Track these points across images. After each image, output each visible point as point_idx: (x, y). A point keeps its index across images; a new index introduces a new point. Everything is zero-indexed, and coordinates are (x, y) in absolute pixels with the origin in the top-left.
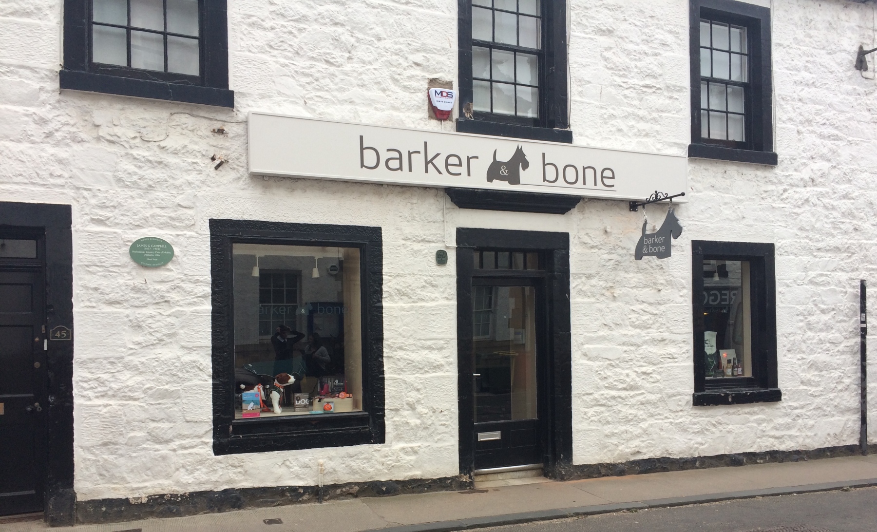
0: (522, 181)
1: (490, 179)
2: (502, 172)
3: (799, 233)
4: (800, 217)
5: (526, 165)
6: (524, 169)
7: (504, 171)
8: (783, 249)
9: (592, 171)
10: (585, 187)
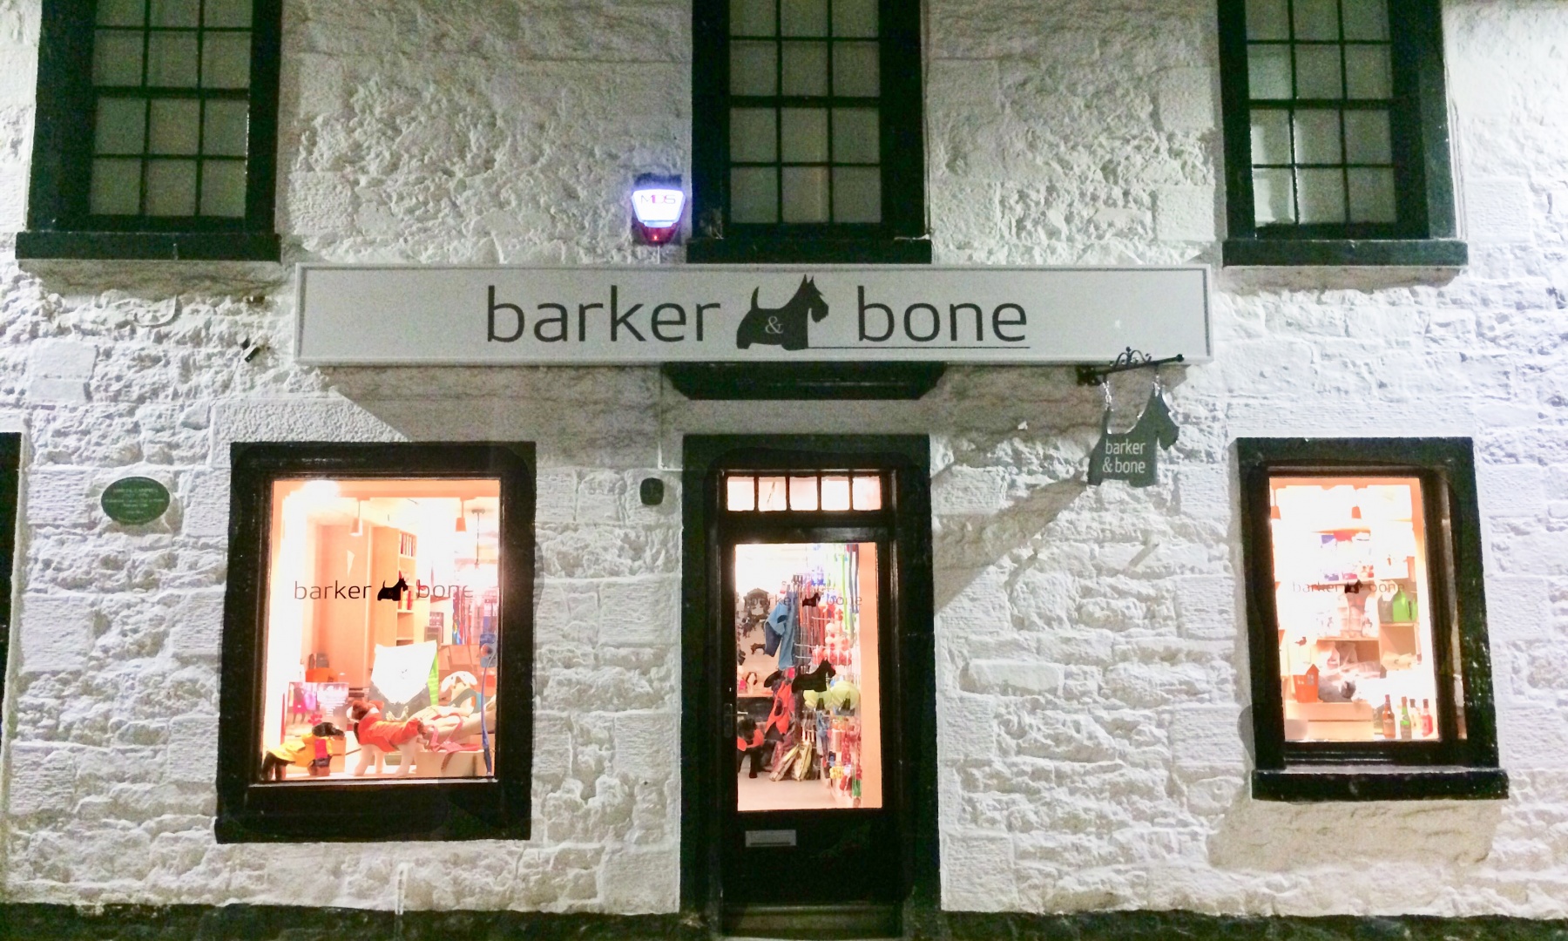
0: (811, 343)
1: (743, 342)
2: (770, 329)
5: (821, 311)
6: (817, 318)
7: (773, 326)
9: (973, 312)
10: (953, 343)
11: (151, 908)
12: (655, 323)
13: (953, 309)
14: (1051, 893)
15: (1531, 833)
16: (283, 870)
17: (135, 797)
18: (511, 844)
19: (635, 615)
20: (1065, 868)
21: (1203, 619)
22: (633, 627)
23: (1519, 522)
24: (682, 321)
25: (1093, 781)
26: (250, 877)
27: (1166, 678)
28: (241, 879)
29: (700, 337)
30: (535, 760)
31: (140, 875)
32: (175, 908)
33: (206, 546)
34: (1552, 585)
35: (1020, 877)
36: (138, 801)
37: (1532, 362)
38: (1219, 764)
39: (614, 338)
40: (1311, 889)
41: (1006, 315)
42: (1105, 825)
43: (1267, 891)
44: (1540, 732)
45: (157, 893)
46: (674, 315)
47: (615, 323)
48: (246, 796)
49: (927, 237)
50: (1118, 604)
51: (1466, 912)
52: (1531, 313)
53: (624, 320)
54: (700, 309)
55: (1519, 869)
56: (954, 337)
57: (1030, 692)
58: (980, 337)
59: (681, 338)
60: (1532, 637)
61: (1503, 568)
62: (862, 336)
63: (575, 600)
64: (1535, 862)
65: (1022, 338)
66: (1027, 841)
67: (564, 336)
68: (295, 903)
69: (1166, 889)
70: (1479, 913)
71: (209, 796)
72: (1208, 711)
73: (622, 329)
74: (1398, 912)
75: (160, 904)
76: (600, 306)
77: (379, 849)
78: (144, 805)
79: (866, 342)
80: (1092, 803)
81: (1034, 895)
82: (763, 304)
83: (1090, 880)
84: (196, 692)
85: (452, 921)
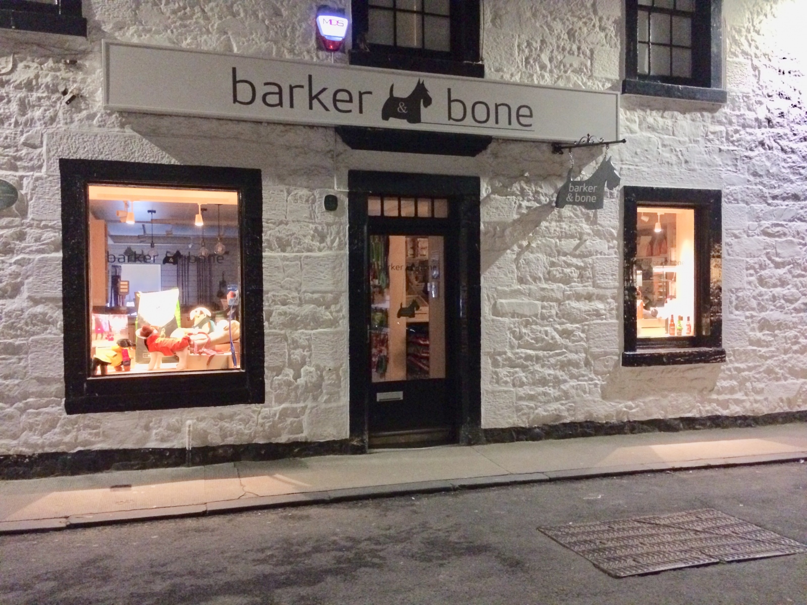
0: (423, 119)
1: (385, 117)
2: (400, 110)
3: (752, 178)
4: (753, 161)
5: (428, 102)
6: (426, 105)
7: (402, 108)
8: (732, 196)
9: (506, 109)
10: (497, 126)
11: (24, 457)
12: (335, 101)
13: (497, 106)
14: (532, 416)
15: (731, 377)
16: (113, 429)
17: (8, 388)
18: (254, 407)
19: (322, 275)
20: (539, 404)
21: (604, 279)
22: (321, 282)
23: (736, 232)
24: (351, 101)
25: (552, 360)
26: (90, 434)
27: (587, 308)
28: (84, 435)
29: (361, 112)
30: (266, 358)
31: (15, 437)
32: (41, 456)
33: (46, 227)
34: (747, 262)
35: (518, 409)
36: (9, 391)
37: (746, 154)
38: (608, 350)
39: (311, 108)
40: (644, 407)
41: (524, 111)
42: (557, 382)
43: (625, 409)
44: (737, 331)
45: (29, 448)
46: (347, 97)
47: (311, 98)
48: (85, 385)
49: (480, 63)
50: (567, 270)
51: (704, 415)
52: (748, 130)
53: (316, 97)
54: (361, 94)
55: (726, 394)
56: (497, 122)
57: (526, 316)
58: (510, 123)
59: (350, 111)
60: (738, 287)
61: (729, 254)
62: (450, 118)
63: (287, 266)
64: (732, 390)
65: (530, 125)
66: (521, 391)
67: (281, 104)
68: (121, 447)
69: (583, 411)
70: (709, 415)
71: (61, 386)
72: (605, 324)
73: (315, 102)
74: (678, 416)
75: (30, 454)
76: (302, 87)
77: (174, 413)
78: (15, 393)
79: (452, 122)
80: (552, 372)
81: (524, 418)
82: (396, 94)
83: (549, 408)
84: (45, 321)
85: (220, 451)
